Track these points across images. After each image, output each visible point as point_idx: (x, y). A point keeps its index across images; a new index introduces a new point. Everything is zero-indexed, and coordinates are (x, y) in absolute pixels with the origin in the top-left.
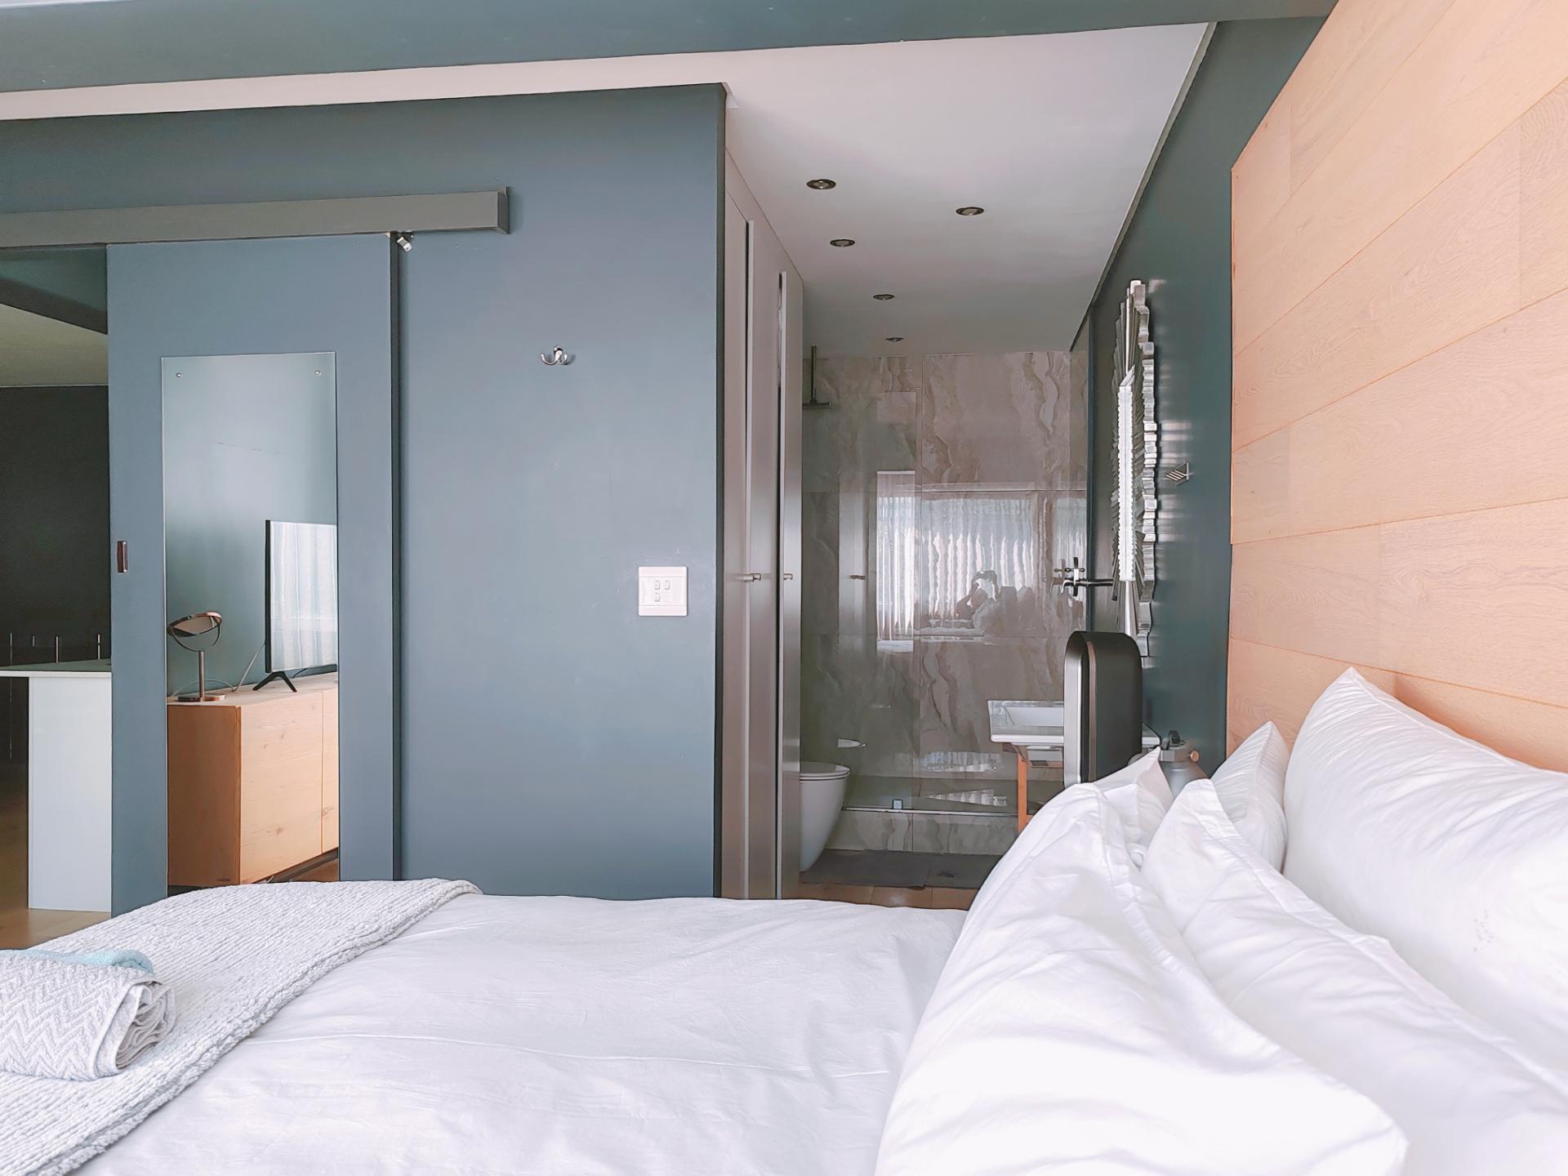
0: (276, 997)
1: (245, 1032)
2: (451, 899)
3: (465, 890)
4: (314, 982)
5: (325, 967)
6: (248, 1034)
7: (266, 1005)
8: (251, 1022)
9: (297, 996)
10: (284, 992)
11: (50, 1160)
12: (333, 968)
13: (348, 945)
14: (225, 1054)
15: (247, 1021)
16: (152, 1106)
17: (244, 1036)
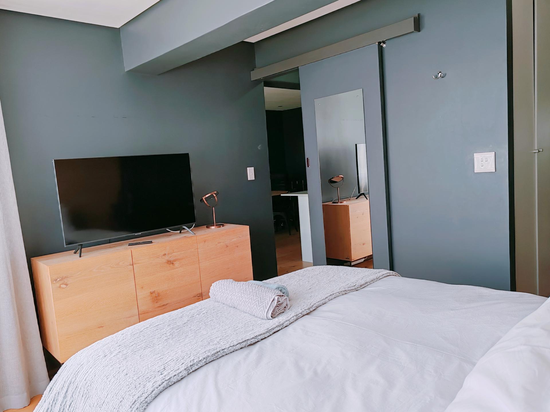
0: (316, 304)
1: (305, 313)
2: (385, 277)
3: (391, 274)
4: (329, 301)
5: (334, 296)
6: (306, 314)
7: (313, 306)
8: (307, 310)
9: (323, 304)
10: (319, 303)
11: (245, 341)
12: (337, 297)
13: (344, 290)
14: (298, 319)
15: (306, 310)
16: (275, 330)
17: (304, 314)
